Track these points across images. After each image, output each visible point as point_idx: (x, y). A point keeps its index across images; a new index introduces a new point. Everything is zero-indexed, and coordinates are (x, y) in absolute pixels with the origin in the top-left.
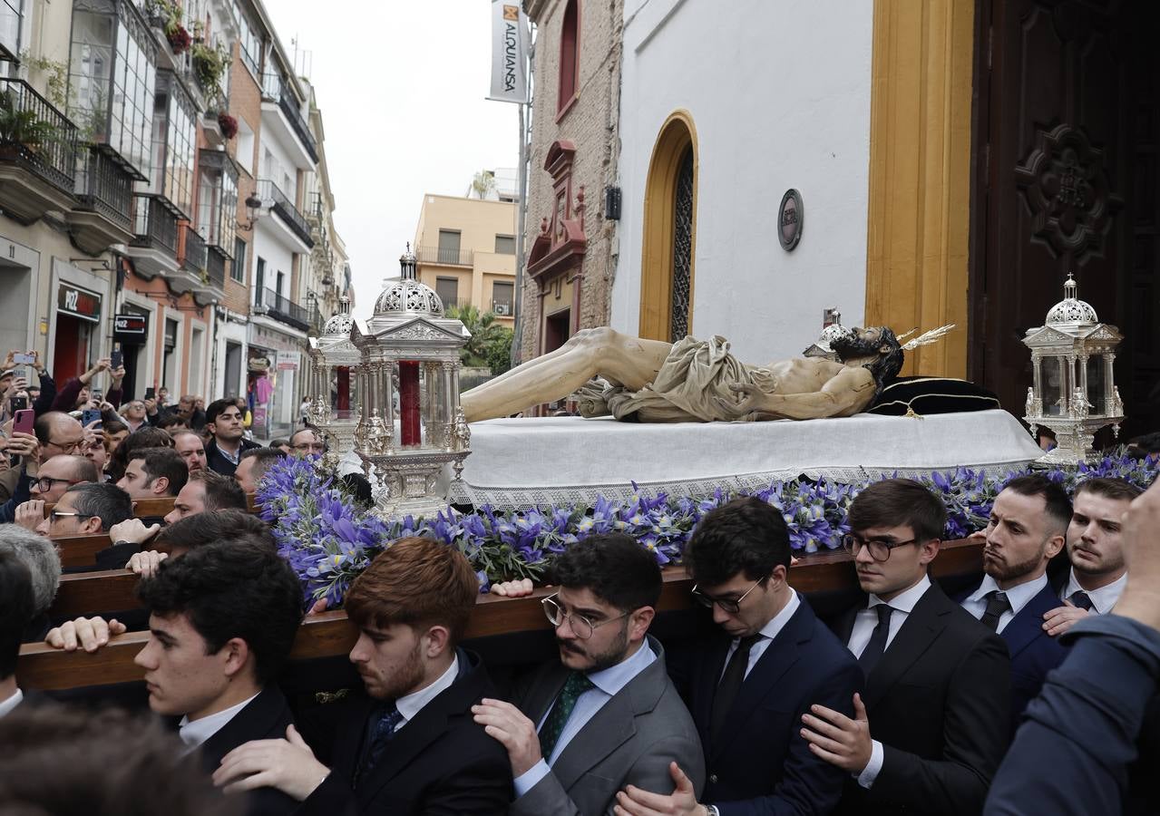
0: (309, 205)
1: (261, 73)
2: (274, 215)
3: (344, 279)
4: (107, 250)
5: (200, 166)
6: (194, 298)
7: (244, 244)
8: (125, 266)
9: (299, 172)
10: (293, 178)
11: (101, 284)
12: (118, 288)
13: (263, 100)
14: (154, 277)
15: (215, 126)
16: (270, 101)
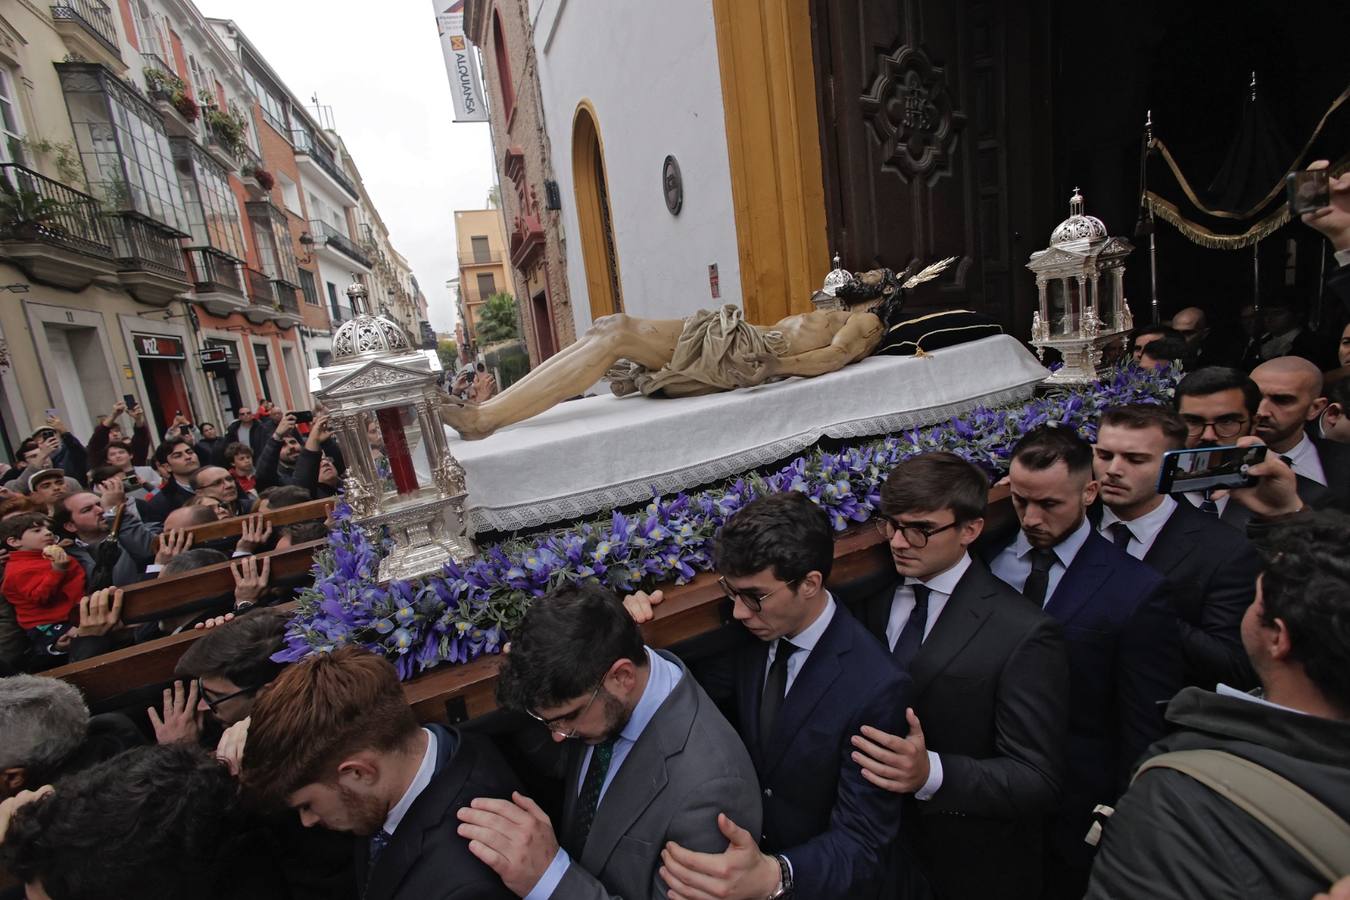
0: (361, 234)
1: (289, 131)
2: (330, 247)
3: (412, 287)
4: (175, 300)
5: (250, 217)
6: (277, 325)
7: (312, 275)
8: (197, 309)
9: (347, 209)
10: (342, 214)
11: (179, 329)
12: (196, 330)
13: (296, 153)
14: (230, 314)
15: (254, 182)
16: (302, 153)
